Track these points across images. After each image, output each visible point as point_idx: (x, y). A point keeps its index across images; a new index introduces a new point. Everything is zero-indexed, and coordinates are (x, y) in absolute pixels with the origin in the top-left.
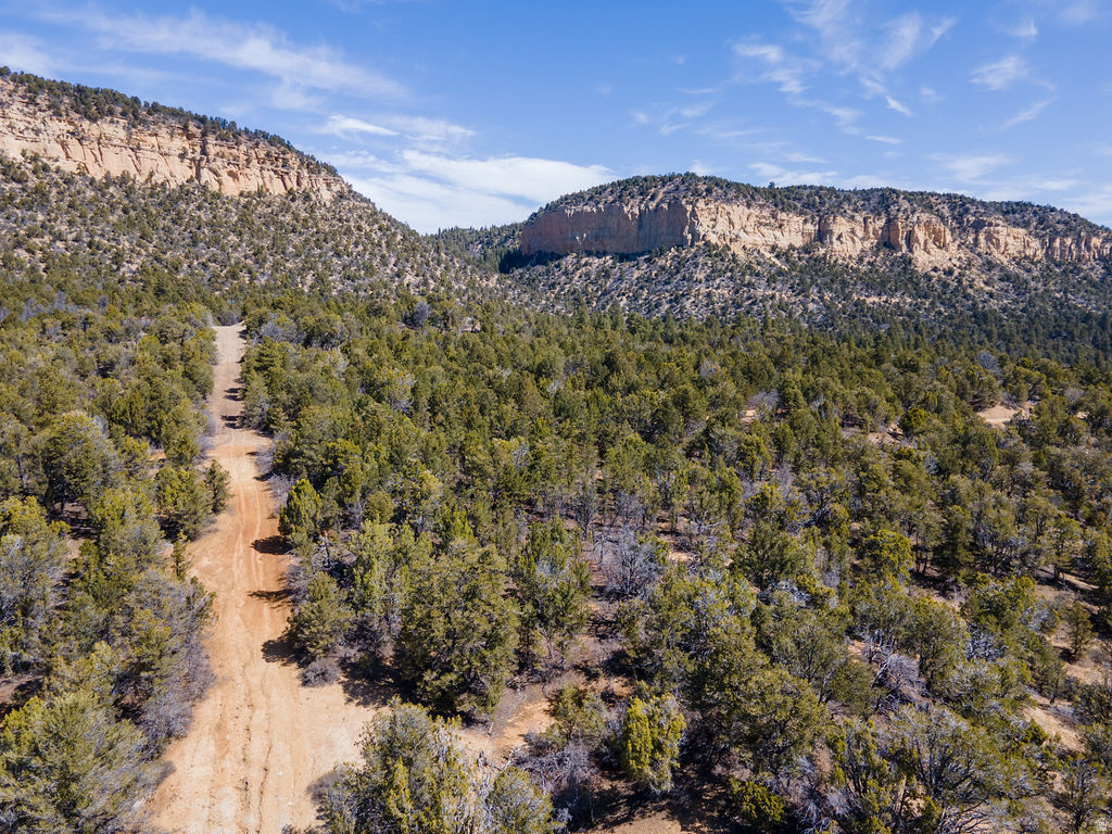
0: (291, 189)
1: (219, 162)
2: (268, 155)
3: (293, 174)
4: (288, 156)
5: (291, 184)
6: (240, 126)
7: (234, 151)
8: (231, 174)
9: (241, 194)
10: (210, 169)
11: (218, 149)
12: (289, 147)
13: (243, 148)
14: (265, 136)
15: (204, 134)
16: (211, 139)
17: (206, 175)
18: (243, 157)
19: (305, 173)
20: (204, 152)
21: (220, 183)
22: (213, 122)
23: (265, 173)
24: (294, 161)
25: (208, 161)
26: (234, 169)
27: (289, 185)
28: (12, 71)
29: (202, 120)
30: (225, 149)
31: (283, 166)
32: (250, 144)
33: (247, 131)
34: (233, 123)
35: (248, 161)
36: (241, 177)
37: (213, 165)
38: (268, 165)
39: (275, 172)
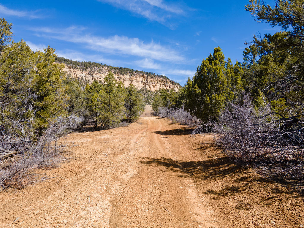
0: (168, 89)
1: (150, 82)
2: (162, 81)
3: (168, 85)
4: (167, 81)
5: (168, 88)
6: (156, 74)
7: (154, 80)
8: (153, 86)
9: (155, 91)
10: (148, 85)
11: (150, 79)
12: (168, 79)
13: (156, 79)
14: (162, 76)
15: (147, 76)
16: (149, 77)
17: (147, 86)
18: (156, 81)
19: (172, 85)
20: (147, 81)
21: (150, 88)
22: (150, 73)
23: (162, 85)
24: (169, 82)
25: (148, 83)
26: (154, 84)
27: (167, 88)
29: (147, 73)
30: (152, 80)
31: (166, 83)
32: (158, 78)
33: (158, 75)
34: (155, 73)
35: (157, 82)
36: (155, 86)
37: (149, 84)
38: (162, 83)
39: (164, 85)
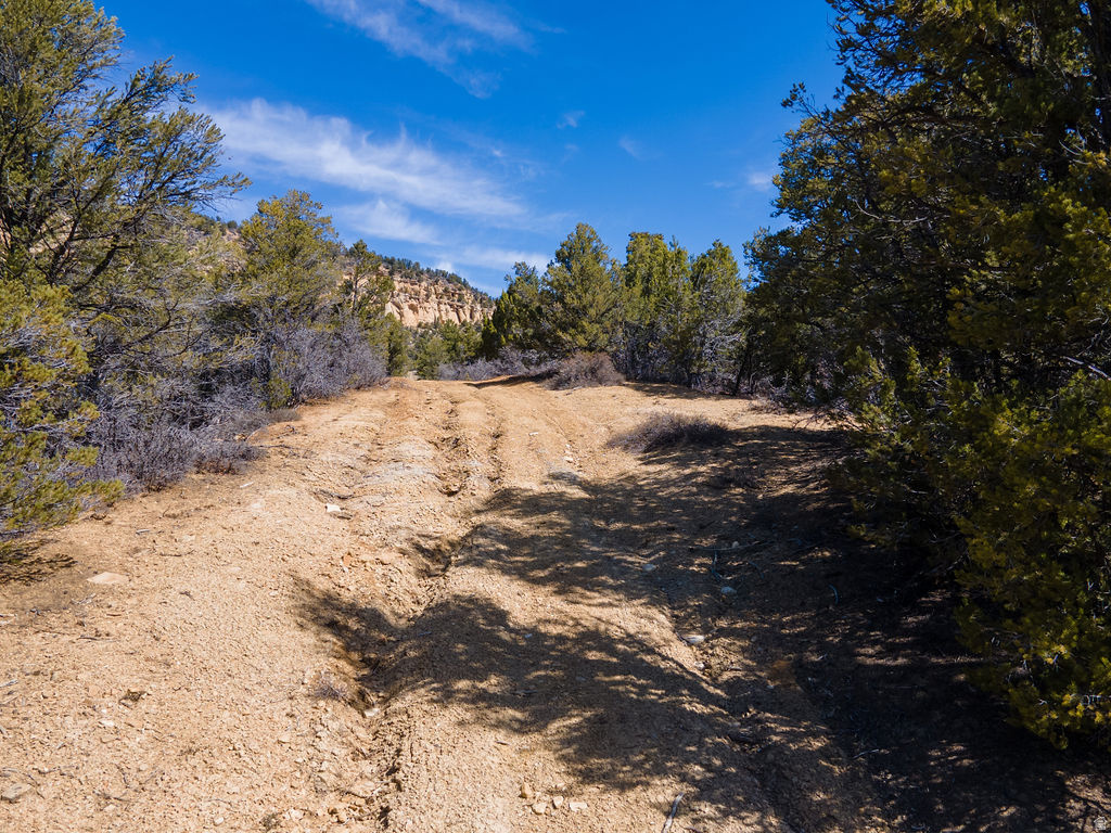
0: (465, 321)
1: (402, 297)
2: (446, 291)
3: (467, 308)
4: (464, 292)
5: (465, 317)
6: (423, 267)
7: (416, 287)
8: (412, 307)
9: (419, 325)
10: (394, 303)
11: (402, 285)
12: (465, 284)
13: (424, 284)
14: (444, 274)
15: (391, 273)
16: (397, 277)
17: (390, 308)
18: (423, 293)
19: (479, 307)
21: (401, 315)
22: (400, 263)
23: (443, 307)
24: (469, 298)
25: (392, 296)
26: (414, 303)
27: (463, 317)
28: (239, 224)
29: (391, 262)
30: (408, 286)
31: (459, 301)
32: (430, 281)
33: (428, 271)
34: (417, 264)
35: (428, 296)
36: (420, 311)
37: (397, 299)
38: (445, 300)
39: (451, 306)
